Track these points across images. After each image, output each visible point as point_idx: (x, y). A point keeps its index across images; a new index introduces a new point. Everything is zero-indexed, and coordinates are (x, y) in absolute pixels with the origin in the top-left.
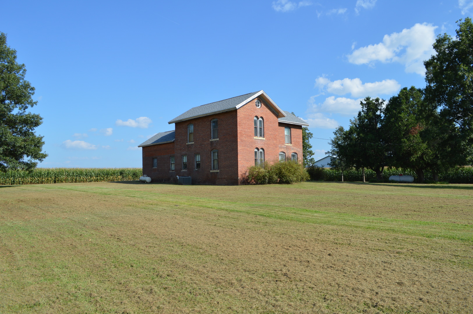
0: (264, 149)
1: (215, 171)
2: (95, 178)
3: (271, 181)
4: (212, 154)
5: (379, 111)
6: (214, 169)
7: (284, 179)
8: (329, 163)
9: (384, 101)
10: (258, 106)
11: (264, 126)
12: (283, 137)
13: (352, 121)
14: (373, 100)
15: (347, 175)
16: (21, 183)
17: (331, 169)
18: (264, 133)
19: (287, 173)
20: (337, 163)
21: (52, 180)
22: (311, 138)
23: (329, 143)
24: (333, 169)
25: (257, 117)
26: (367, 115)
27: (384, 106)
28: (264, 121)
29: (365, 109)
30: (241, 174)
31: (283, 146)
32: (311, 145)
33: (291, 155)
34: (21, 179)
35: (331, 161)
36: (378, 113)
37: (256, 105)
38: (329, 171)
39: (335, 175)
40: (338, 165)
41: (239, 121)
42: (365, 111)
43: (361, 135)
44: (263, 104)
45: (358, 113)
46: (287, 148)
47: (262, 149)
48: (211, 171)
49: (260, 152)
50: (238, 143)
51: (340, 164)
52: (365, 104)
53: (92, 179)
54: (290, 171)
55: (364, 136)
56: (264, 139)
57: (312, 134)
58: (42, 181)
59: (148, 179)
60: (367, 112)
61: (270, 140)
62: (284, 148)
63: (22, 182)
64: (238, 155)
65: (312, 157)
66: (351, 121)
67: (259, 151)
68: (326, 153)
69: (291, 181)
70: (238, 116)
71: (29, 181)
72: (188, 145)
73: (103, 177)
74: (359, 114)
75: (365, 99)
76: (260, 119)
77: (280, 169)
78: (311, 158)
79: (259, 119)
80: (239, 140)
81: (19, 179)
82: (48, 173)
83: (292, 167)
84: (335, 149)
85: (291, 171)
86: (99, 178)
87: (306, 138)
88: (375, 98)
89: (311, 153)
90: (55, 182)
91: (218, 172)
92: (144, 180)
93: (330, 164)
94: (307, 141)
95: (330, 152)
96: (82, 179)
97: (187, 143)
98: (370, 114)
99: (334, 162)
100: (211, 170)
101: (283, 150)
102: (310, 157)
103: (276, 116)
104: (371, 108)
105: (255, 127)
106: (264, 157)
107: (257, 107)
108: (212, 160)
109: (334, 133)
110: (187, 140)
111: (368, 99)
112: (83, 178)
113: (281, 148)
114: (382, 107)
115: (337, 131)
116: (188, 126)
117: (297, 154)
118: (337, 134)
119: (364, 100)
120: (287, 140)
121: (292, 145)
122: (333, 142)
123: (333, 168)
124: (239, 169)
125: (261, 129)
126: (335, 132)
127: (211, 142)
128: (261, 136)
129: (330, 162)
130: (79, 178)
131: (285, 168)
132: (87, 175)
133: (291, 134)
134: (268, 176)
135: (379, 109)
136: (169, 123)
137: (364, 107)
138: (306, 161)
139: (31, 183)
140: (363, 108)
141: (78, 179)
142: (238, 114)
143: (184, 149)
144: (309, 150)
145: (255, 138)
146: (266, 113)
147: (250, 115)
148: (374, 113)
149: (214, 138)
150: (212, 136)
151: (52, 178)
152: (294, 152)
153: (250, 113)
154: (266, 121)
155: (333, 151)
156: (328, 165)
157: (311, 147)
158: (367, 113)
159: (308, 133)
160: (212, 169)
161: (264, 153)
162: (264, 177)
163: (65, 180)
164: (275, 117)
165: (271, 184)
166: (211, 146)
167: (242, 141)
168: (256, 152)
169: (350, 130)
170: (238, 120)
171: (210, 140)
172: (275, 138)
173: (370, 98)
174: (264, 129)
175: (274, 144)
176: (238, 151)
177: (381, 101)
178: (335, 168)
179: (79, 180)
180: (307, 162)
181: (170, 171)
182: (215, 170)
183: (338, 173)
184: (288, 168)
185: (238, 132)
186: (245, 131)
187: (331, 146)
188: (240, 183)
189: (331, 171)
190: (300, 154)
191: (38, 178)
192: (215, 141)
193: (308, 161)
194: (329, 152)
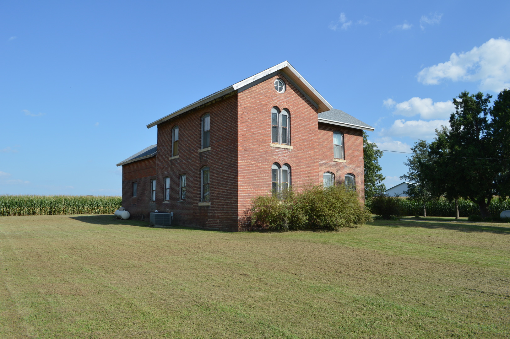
0: (290, 166)
1: (205, 204)
2: (103, 208)
3: (294, 226)
4: (202, 174)
5: (483, 112)
6: (204, 201)
7: (322, 221)
8: (405, 191)
9: (491, 97)
10: (281, 89)
11: (290, 125)
12: (331, 148)
13: (439, 132)
14: (473, 97)
15: (429, 207)
16: (7, 215)
17: (408, 199)
18: (290, 137)
19: (326, 211)
20: (417, 191)
21: (46, 211)
22: (380, 157)
23: (405, 164)
24: (412, 200)
25: (276, 108)
26: (464, 119)
27: (491, 105)
28: (290, 116)
29: (460, 110)
30: (244, 211)
31: (330, 162)
32: (381, 167)
33: (344, 178)
34: (6, 209)
35: (408, 189)
36: (482, 115)
37: (277, 89)
38: (405, 202)
39: (413, 207)
40: (418, 194)
41: (242, 114)
42: (461, 113)
43: (457, 147)
44: (290, 87)
45: (450, 116)
46: (338, 165)
47: (287, 165)
48: (200, 204)
49: (284, 171)
50: (239, 153)
51: (421, 192)
52: (460, 103)
53: (99, 209)
54: (332, 207)
55: (461, 149)
56: (291, 147)
57: (382, 152)
58: (34, 212)
59: (124, 214)
60: (464, 114)
61: (301, 149)
62: (332, 166)
63: (8, 213)
64: (237, 175)
65: (382, 183)
66: (437, 131)
67: (282, 169)
68: (401, 178)
69: (336, 225)
70: (239, 104)
71: (16, 212)
72: (171, 160)
73: (113, 207)
74: (451, 118)
75: (461, 94)
76: (284, 113)
77: (313, 202)
78: (380, 184)
79: (280, 112)
80: (240, 148)
81: (4, 209)
82: (42, 202)
83: (338, 198)
84: (414, 171)
85: (334, 205)
86: (108, 209)
87: (373, 157)
88: (475, 93)
89: (381, 178)
90: (51, 214)
91: (208, 206)
92: (119, 216)
93: (407, 193)
94: (375, 161)
95: (407, 175)
96: (86, 210)
97: (171, 157)
98: (470, 116)
99: (412, 190)
100: (200, 201)
101: (330, 169)
102: (380, 182)
103: (314, 109)
104: (471, 109)
105: (273, 127)
106: (291, 180)
107: (279, 92)
108: (202, 184)
109: (412, 149)
110: (171, 152)
111: (465, 95)
112: (88, 209)
113: (326, 165)
114: (487, 106)
115: (416, 147)
116: (173, 130)
117: (355, 176)
118: (416, 151)
119: (458, 97)
120: (337, 153)
121: (345, 161)
122: (411, 162)
123: (411, 198)
124: (240, 201)
125: (284, 130)
126: (414, 148)
127: (201, 153)
128: (285, 142)
129: (406, 189)
130: (82, 209)
131: (322, 201)
132: (92, 204)
133: (344, 143)
134: (288, 216)
135: (482, 110)
136: (149, 127)
137: (459, 107)
138: (373, 188)
139: (19, 214)
140: (457, 108)
141: (80, 209)
142: (239, 100)
143: (166, 167)
144: (378, 173)
145: (272, 145)
146: (294, 103)
147: (263, 105)
148: (475, 117)
149: (204, 148)
150: (202, 144)
151: (47, 208)
152: (348, 172)
153: (264, 101)
154: (295, 117)
155: (411, 175)
156: (404, 193)
157: (380, 169)
158: (464, 116)
159: (376, 151)
160: (202, 200)
161: (291, 172)
162: (281, 217)
163: (64, 211)
164: (312, 111)
165: (296, 230)
166: (200, 162)
167: (246, 149)
168: (274, 171)
169: (439, 141)
170: (238, 112)
171: (199, 151)
172: (311, 147)
173: (468, 94)
174: (290, 131)
175: (309, 157)
176: (239, 169)
177: (486, 97)
178: (414, 197)
179: (82, 211)
180: (375, 189)
181: (150, 203)
182: (206, 201)
183: (417, 205)
184: (328, 201)
185: (239, 133)
186: (252, 133)
187: (408, 167)
188: (242, 227)
189: (408, 201)
190: (360, 175)
191: (29, 208)
192: (206, 151)
193: (377, 188)
194: (405, 176)
